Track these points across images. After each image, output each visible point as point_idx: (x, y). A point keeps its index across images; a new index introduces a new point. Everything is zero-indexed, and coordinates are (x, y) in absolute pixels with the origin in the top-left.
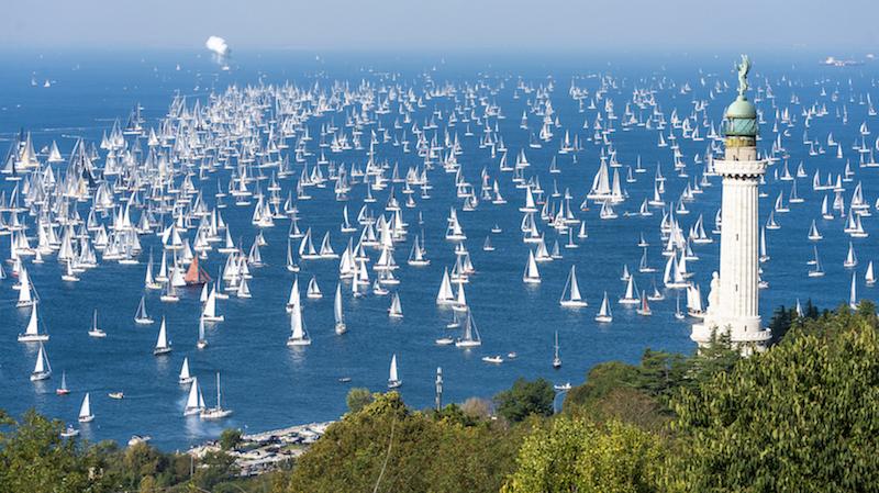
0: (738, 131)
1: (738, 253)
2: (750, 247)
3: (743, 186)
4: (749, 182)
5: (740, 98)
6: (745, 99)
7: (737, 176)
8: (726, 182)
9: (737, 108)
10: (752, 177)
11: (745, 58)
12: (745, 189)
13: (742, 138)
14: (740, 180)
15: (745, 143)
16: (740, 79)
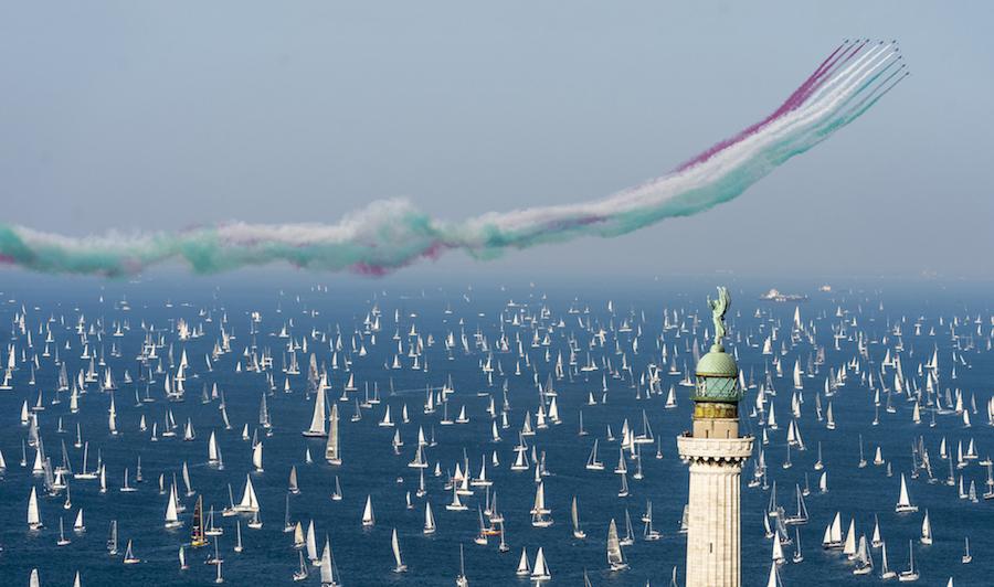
0: (714, 393)
1: (712, 571)
2: (729, 563)
3: (719, 474)
4: (726, 468)
5: (714, 348)
6: (723, 351)
7: (711, 460)
8: (694, 468)
9: (709, 363)
10: (733, 461)
11: (722, 292)
12: (722, 478)
13: (718, 406)
14: (715, 467)
15: (723, 412)
16: (715, 321)
